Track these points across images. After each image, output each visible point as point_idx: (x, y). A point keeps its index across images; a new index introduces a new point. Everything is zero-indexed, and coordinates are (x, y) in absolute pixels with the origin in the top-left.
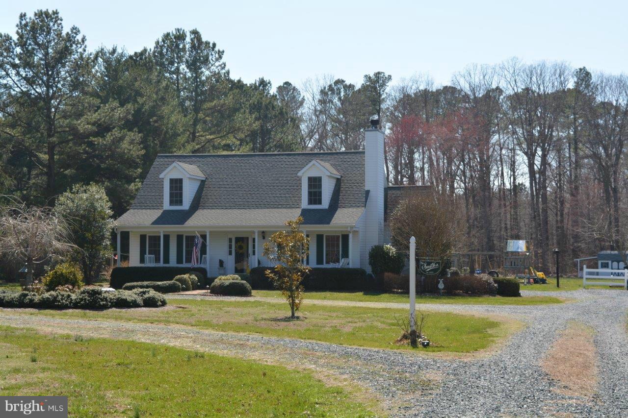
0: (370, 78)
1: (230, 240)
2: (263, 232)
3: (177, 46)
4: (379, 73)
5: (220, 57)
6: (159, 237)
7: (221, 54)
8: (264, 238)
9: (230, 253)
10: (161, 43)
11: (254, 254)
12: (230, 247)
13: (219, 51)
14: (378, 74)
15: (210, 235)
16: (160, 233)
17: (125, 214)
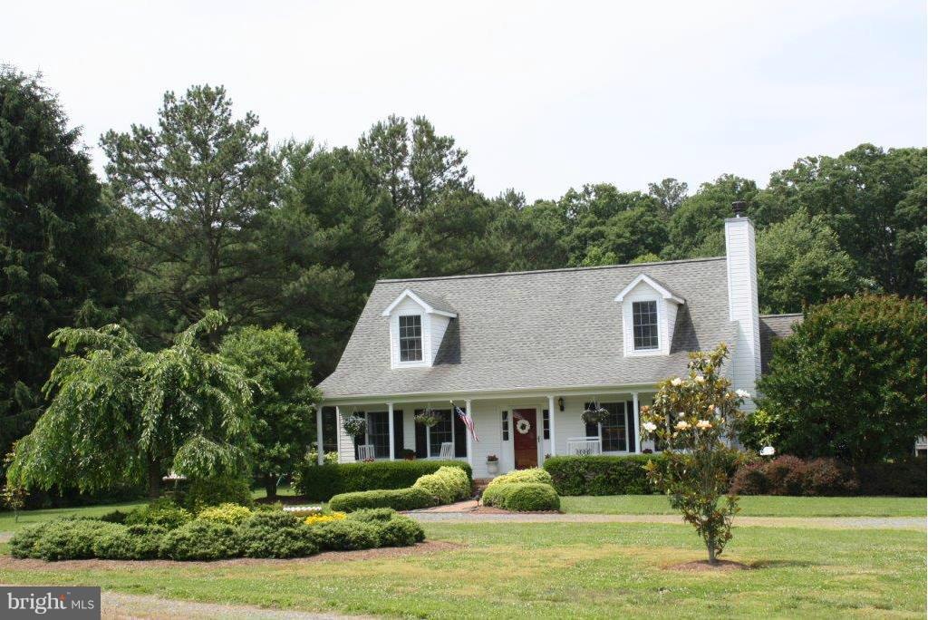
0: (655, 186)
1: (505, 415)
2: (561, 399)
3: (394, 145)
4: (670, 180)
5: (459, 161)
6: (386, 414)
7: (461, 156)
8: (562, 409)
9: (506, 437)
10: (369, 141)
11: (547, 435)
12: (506, 426)
13: (459, 152)
14: (667, 182)
15: (472, 407)
16: (387, 406)
17: (328, 378)
